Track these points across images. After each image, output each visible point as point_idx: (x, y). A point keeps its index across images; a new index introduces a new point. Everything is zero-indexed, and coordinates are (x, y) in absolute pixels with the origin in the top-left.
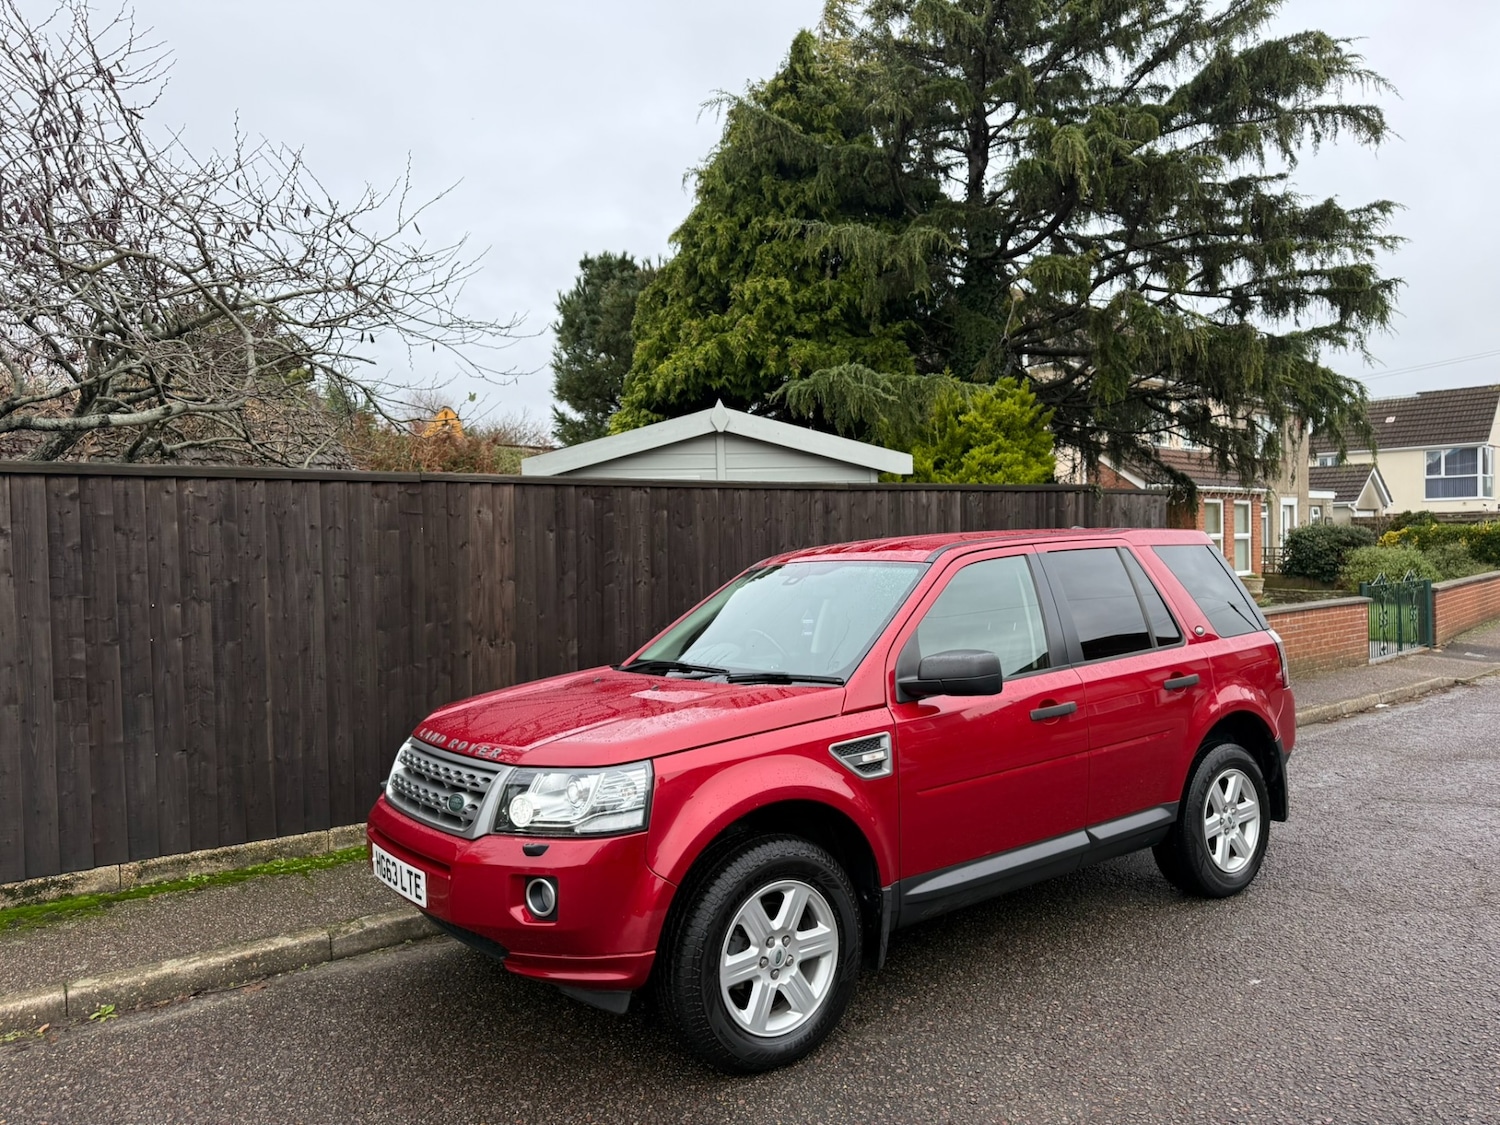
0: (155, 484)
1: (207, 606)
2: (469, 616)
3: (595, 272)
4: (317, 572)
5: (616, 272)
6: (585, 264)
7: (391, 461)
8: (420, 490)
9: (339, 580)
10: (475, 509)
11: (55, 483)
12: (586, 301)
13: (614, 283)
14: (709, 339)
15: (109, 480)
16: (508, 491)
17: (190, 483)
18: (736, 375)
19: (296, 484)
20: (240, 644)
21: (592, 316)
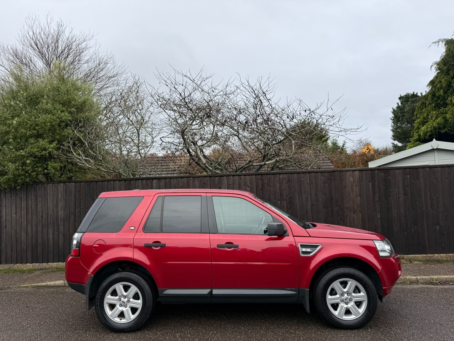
0: (274, 175)
1: (285, 201)
2: (347, 206)
3: (403, 100)
4: (309, 194)
5: (410, 99)
6: (400, 98)
7: (346, 163)
8: (333, 173)
9: (314, 196)
10: (348, 178)
11: (257, 176)
12: (400, 110)
13: (409, 103)
14: (439, 117)
15: (266, 175)
16: (357, 172)
17: (281, 175)
18: (451, 127)
19: (303, 174)
20: (292, 210)
21: (402, 114)
